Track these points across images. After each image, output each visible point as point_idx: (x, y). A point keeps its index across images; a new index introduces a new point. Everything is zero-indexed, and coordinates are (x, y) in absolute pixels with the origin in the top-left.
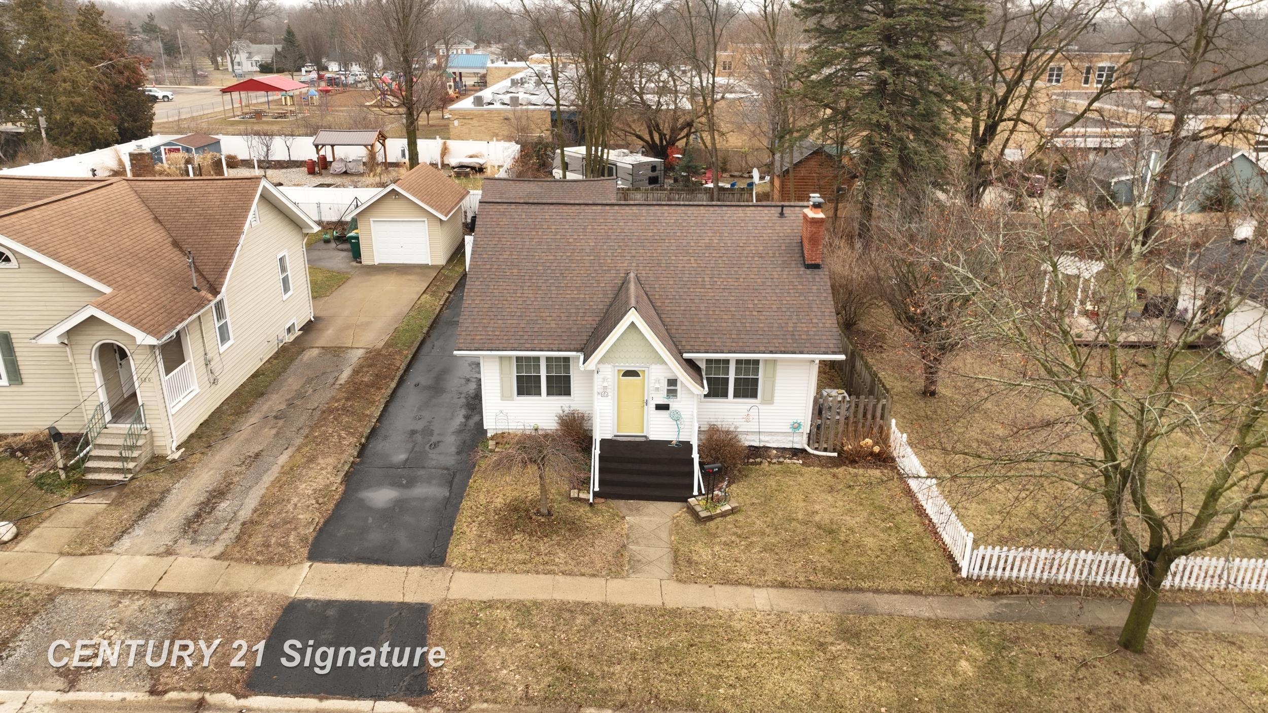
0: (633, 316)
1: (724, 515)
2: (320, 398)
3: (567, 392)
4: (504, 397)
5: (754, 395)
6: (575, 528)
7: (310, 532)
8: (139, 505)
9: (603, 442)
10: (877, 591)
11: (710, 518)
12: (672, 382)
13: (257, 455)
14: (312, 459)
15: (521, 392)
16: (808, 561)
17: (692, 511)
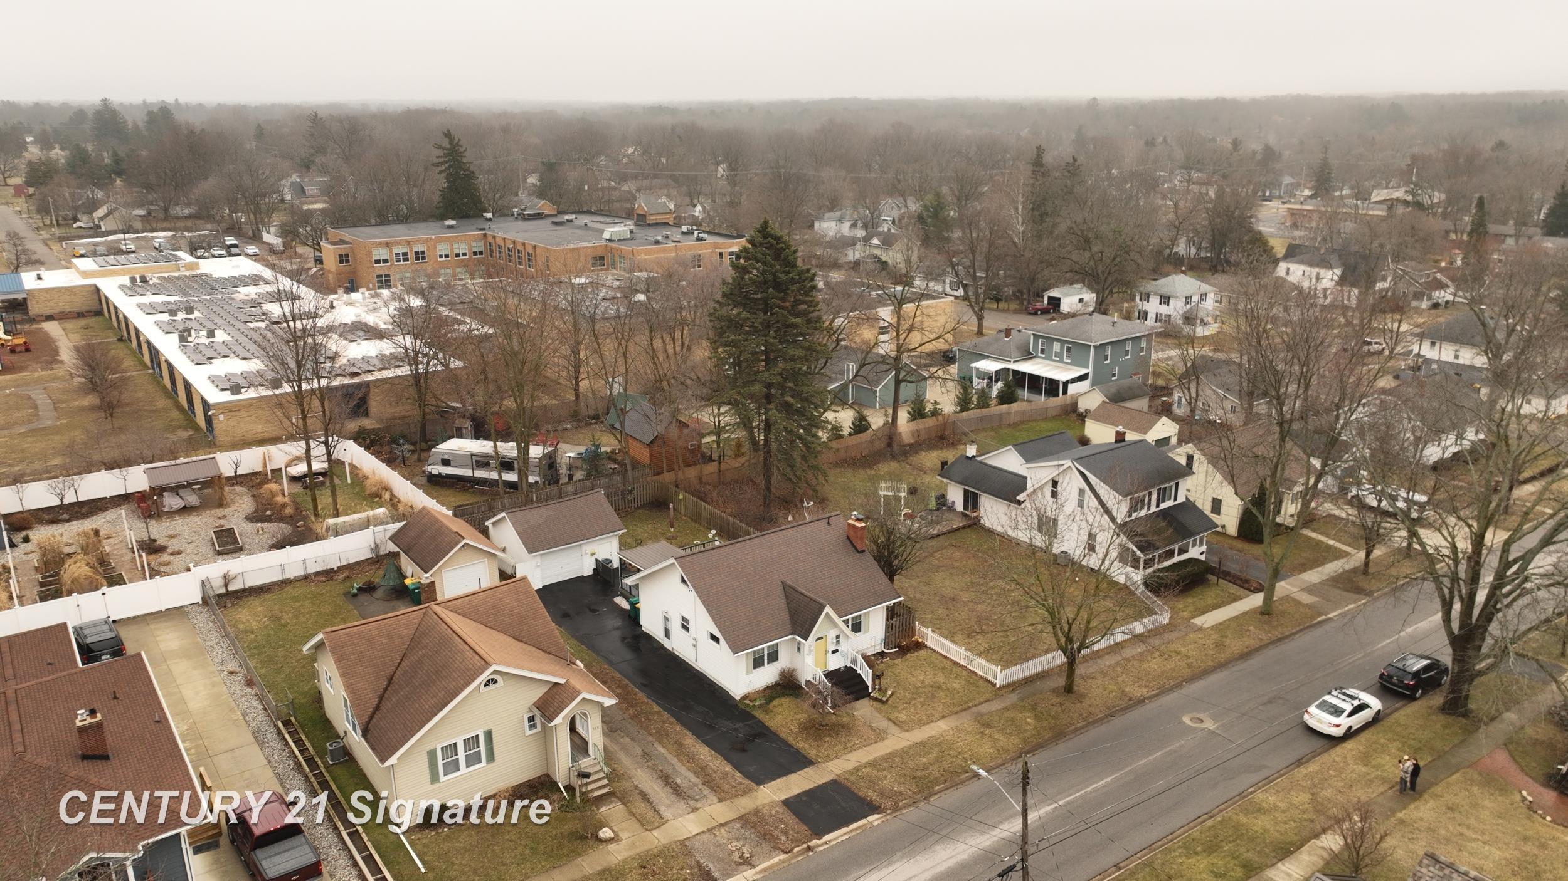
0: (828, 609)
3: (777, 659)
4: (747, 673)
5: (860, 630)
6: (842, 726)
7: (737, 774)
8: (637, 798)
10: (977, 705)
13: (645, 753)
14: (678, 744)
15: (753, 669)
16: (942, 703)
17: (876, 699)
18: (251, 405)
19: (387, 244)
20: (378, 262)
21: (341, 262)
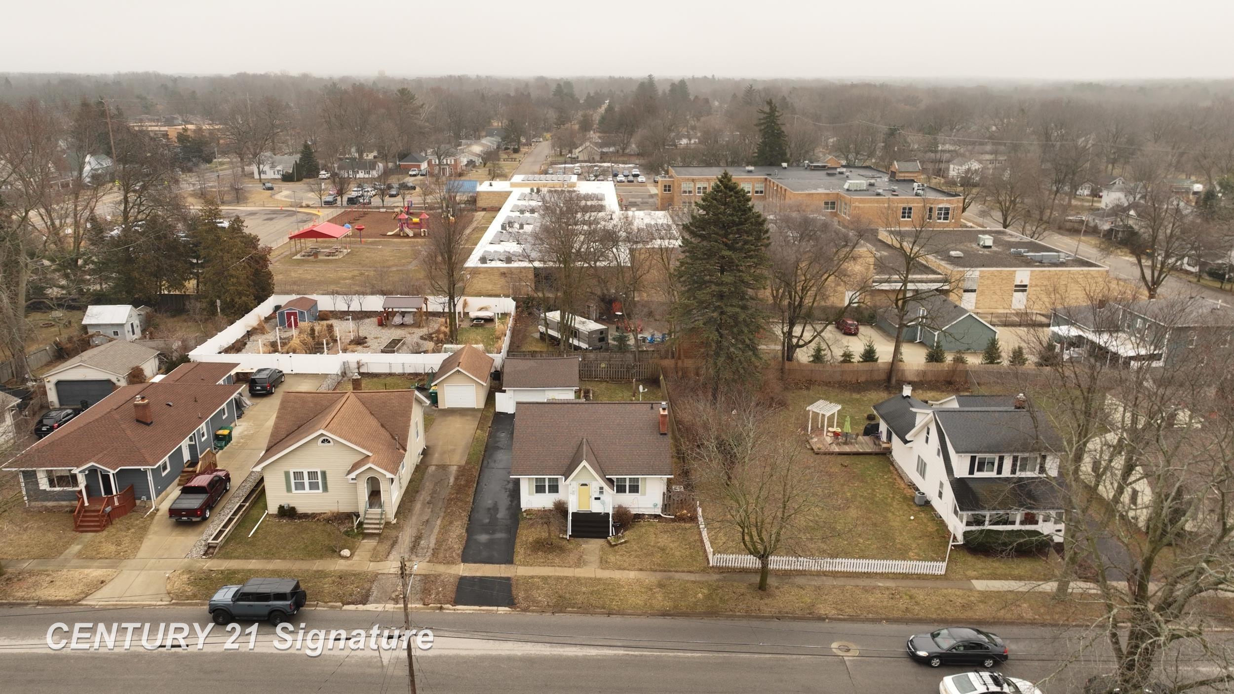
0: (584, 463)
1: (621, 544)
2: (445, 493)
3: (557, 492)
4: (530, 494)
5: (637, 492)
6: (562, 549)
7: (460, 552)
8: (390, 542)
9: (573, 513)
10: (677, 572)
11: (616, 545)
12: (601, 488)
13: (427, 521)
14: (451, 523)
15: (537, 492)
16: (652, 561)
17: (609, 542)
18: (487, 271)
19: (693, 180)
20: (685, 192)
21: (665, 190)
